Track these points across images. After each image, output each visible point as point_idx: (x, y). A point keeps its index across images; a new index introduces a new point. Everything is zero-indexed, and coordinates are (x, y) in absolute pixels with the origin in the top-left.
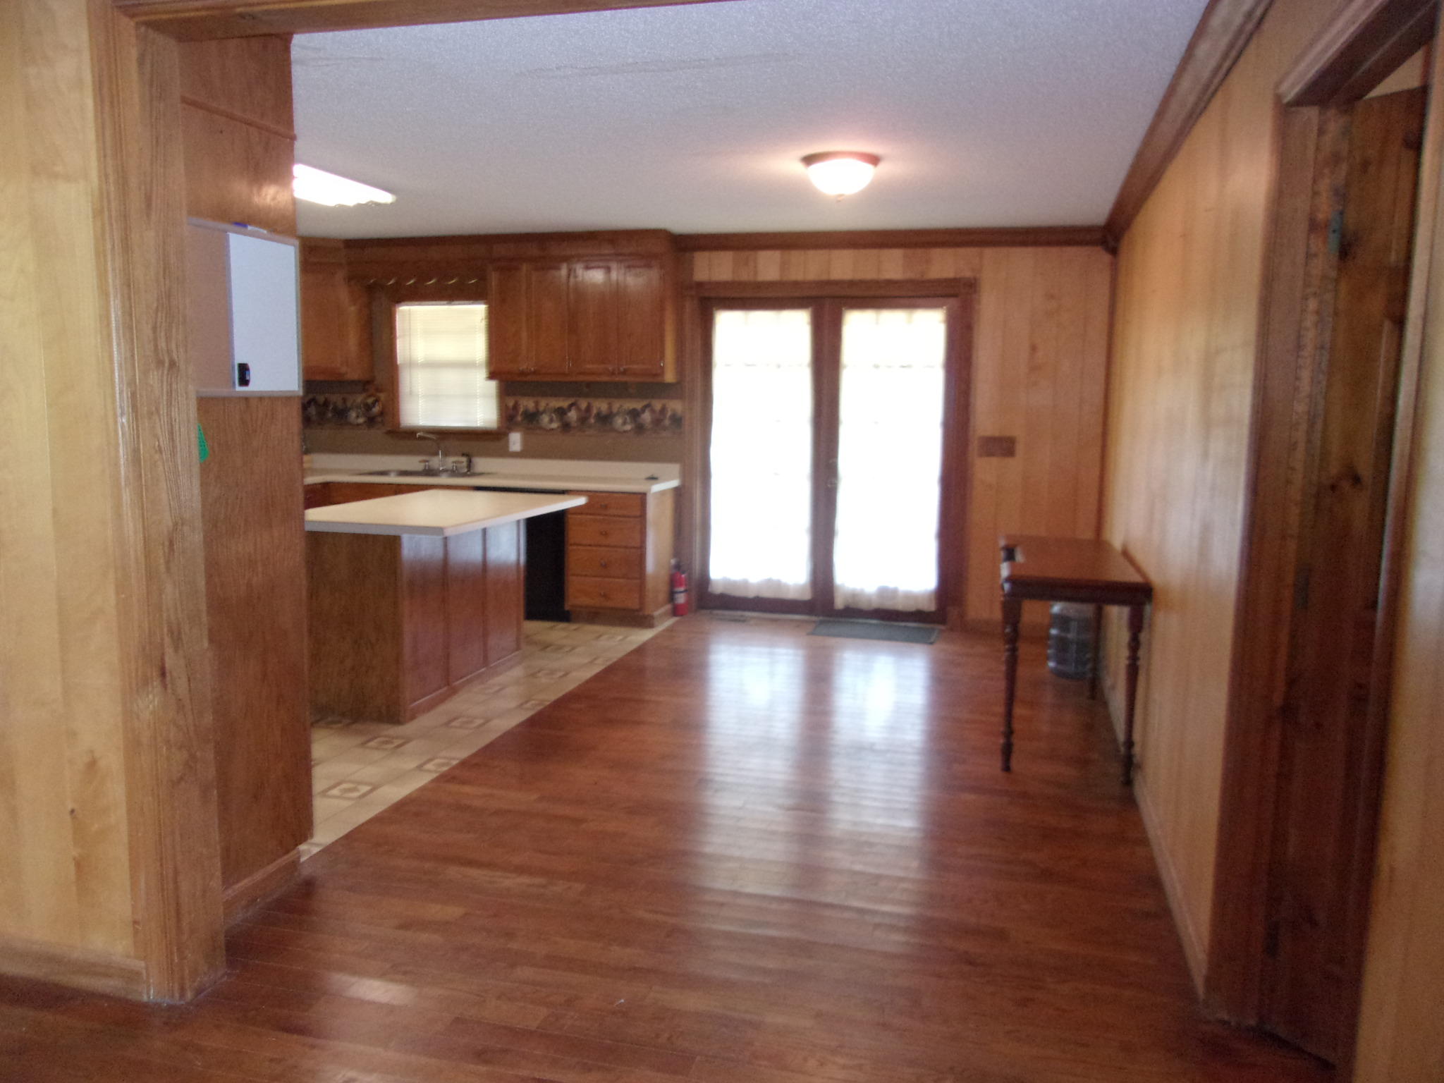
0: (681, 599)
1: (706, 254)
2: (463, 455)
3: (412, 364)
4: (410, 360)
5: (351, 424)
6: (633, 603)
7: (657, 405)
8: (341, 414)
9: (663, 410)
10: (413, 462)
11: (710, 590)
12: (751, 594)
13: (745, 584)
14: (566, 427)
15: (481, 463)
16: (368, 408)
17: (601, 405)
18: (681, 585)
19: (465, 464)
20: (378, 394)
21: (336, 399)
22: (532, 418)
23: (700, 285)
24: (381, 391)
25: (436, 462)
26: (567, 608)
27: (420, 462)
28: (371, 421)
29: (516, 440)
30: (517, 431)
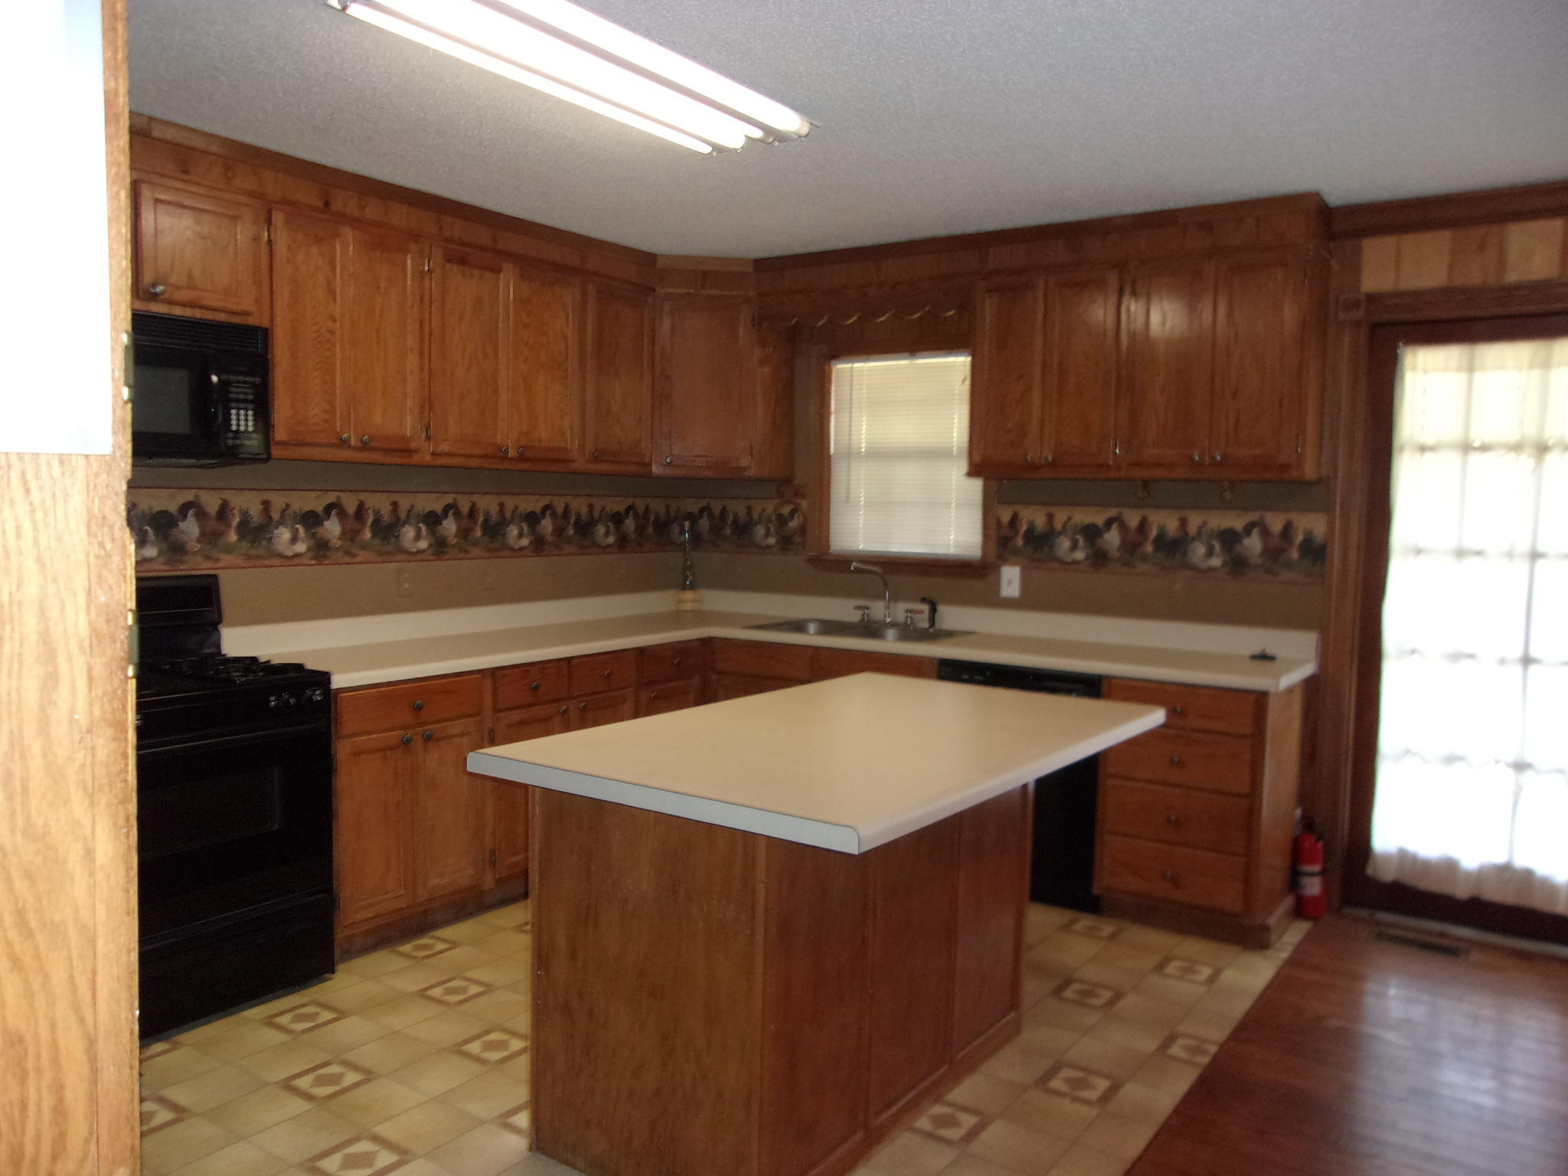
0: (1313, 887)
1: (1389, 242)
2: (923, 600)
3: (851, 454)
4: (849, 447)
5: (758, 546)
6: (1228, 897)
7: (1276, 522)
8: (743, 529)
9: (1287, 532)
10: (844, 609)
11: (1370, 871)
12: (1462, 892)
13: (1450, 867)
14: (1099, 558)
15: (952, 616)
16: (782, 520)
17: (1166, 521)
18: (1313, 861)
19: (926, 614)
20: (798, 501)
21: (737, 508)
22: (1040, 542)
23: (1373, 299)
24: (803, 497)
25: (878, 610)
26: (1095, 891)
27: (858, 608)
28: (786, 543)
29: (1011, 579)
30: (1014, 564)
